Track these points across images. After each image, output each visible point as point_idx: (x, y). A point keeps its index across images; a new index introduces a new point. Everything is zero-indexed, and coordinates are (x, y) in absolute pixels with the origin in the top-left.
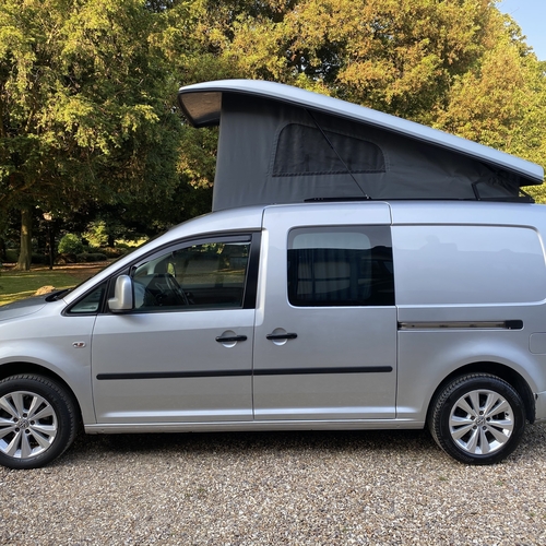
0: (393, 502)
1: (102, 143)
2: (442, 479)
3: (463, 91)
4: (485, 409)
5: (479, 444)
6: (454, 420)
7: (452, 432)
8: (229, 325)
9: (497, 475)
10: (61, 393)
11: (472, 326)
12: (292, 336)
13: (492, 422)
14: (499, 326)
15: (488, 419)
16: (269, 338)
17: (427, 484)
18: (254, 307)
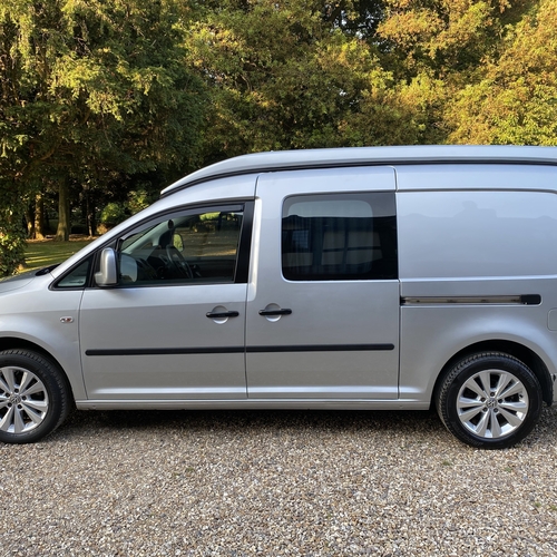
0: (388, 488)
1: (114, 109)
2: (446, 464)
3: (517, 43)
4: (497, 391)
5: (489, 427)
6: (462, 401)
7: (460, 414)
8: (219, 300)
9: (507, 461)
10: (51, 368)
11: (484, 301)
12: (287, 312)
13: (505, 404)
14: (514, 301)
15: (500, 401)
16: (263, 314)
17: (429, 469)
18: (247, 282)
